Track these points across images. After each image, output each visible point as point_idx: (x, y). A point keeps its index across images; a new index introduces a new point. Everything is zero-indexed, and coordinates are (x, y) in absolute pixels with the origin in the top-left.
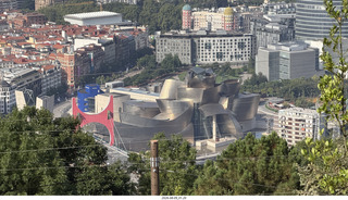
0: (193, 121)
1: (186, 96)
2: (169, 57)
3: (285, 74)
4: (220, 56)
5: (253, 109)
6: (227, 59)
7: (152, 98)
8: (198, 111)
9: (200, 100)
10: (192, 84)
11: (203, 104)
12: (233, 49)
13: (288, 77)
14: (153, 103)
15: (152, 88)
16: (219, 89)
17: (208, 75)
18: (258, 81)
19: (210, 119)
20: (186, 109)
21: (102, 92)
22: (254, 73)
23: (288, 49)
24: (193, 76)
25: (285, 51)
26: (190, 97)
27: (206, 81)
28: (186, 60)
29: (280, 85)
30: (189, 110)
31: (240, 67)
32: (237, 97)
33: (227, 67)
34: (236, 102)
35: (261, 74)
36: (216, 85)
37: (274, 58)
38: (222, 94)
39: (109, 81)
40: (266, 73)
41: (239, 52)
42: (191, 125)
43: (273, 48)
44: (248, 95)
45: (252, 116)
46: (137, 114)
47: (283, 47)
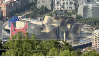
0: (56, 33)
1: (53, 23)
2: (43, 7)
3: (90, 15)
4: (63, 7)
5: (79, 29)
6: (66, 8)
7: (40, 23)
8: (58, 29)
9: (59, 25)
10: (56, 18)
11: (60, 26)
12: (68, 4)
13: (91, 16)
14: (41, 25)
15: (39, 19)
16: (67, 20)
17: (62, 14)
18: (79, 18)
19: (63, 33)
20: (54, 28)
21: (18, 20)
22: (77, 14)
23: (91, 5)
24: (57, 15)
25: (90, 6)
26: (55, 23)
27: (62, 17)
28: (49, 8)
29: (88, 19)
30: (55, 29)
31: (71, 12)
32: (73, 24)
33: (66, 11)
34: (73, 26)
35: (80, 15)
36: (66, 19)
37: (85, 9)
38: (68, 23)
39: (19, 15)
40: (82, 15)
41: (71, 5)
42: (55, 35)
43: (85, 5)
44: (78, 23)
45: (79, 32)
46: (34, 29)
47: (89, 5)
